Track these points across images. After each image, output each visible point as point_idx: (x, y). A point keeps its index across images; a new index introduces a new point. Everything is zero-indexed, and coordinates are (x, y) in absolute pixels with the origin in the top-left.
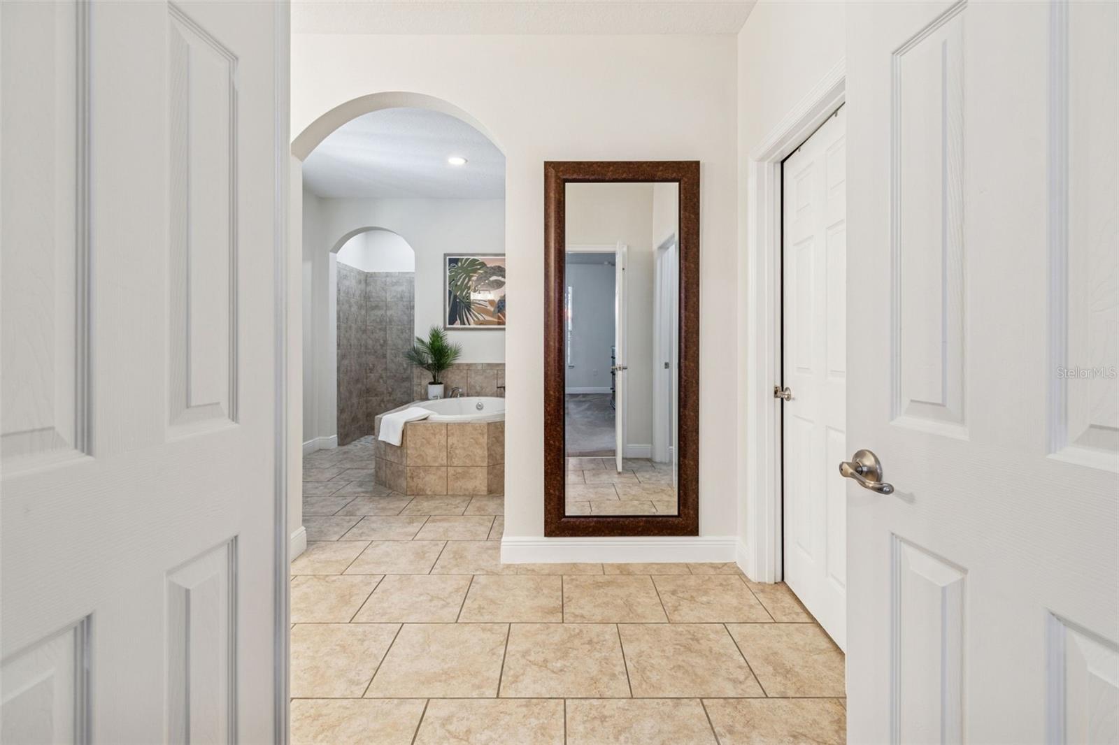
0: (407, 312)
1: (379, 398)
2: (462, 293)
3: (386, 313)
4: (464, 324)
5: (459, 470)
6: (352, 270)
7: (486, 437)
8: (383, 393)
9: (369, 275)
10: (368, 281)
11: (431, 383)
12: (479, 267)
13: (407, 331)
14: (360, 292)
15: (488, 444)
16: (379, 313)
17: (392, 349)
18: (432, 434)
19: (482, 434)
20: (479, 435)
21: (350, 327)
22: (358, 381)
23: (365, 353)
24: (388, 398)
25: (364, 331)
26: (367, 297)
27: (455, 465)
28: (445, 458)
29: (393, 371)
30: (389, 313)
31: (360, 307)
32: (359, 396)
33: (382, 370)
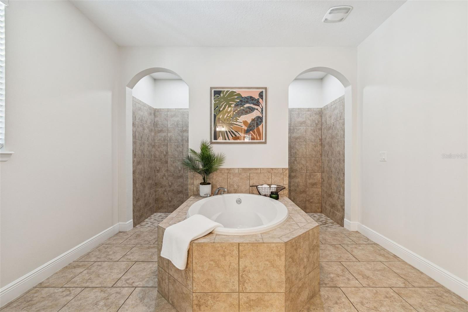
0: (181, 134)
1: (163, 189)
2: (223, 116)
3: (167, 134)
4: (226, 139)
5: (253, 297)
6: (145, 105)
7: (283, 258)
8: (166, 186)
9: (157, 111)
10: (156, 114)
11: (201, 184)
12: (236, 97)
13: (181, 146)
14: (150, 121)
15: (285, 266)
16: (163, 134)
17: (171, 158)
18: (222, 255)
19: (279, 256)
20: (275, 257)
21: (144, 143)
22: (149, 178)
23: (154, 160)
24: (169, 189)
25: (154, 146)
26: (155, 124)
27: (248, 291)
28: (236, 283)
29: (172, 171)
30: (169, 134)
31: (151, 131)
32: (150, 188)
33: (165, 171)
